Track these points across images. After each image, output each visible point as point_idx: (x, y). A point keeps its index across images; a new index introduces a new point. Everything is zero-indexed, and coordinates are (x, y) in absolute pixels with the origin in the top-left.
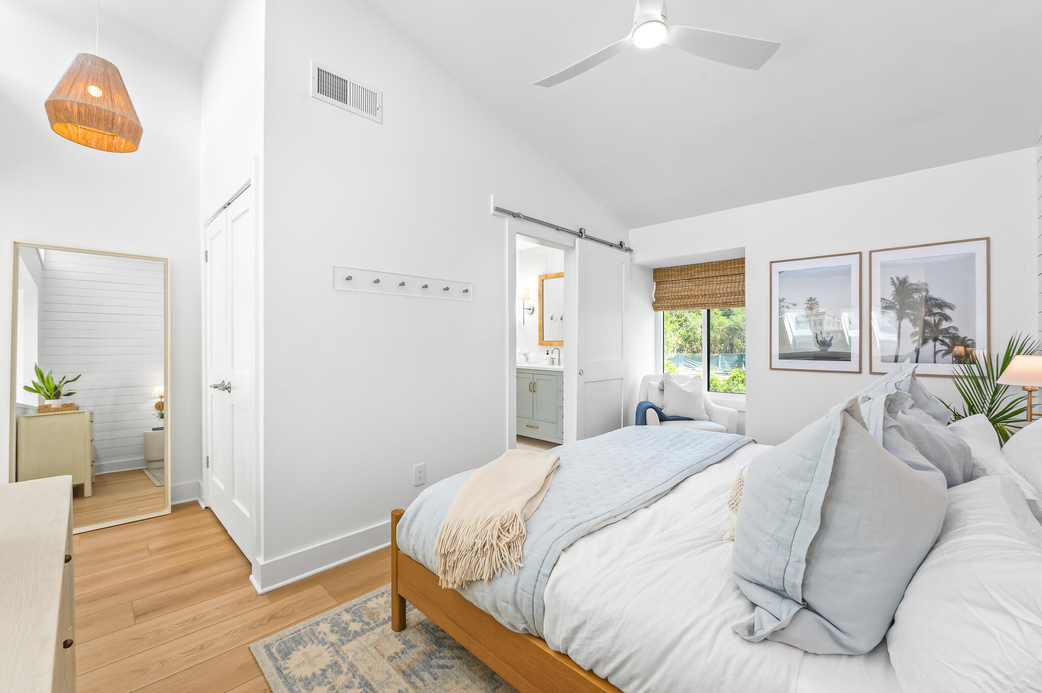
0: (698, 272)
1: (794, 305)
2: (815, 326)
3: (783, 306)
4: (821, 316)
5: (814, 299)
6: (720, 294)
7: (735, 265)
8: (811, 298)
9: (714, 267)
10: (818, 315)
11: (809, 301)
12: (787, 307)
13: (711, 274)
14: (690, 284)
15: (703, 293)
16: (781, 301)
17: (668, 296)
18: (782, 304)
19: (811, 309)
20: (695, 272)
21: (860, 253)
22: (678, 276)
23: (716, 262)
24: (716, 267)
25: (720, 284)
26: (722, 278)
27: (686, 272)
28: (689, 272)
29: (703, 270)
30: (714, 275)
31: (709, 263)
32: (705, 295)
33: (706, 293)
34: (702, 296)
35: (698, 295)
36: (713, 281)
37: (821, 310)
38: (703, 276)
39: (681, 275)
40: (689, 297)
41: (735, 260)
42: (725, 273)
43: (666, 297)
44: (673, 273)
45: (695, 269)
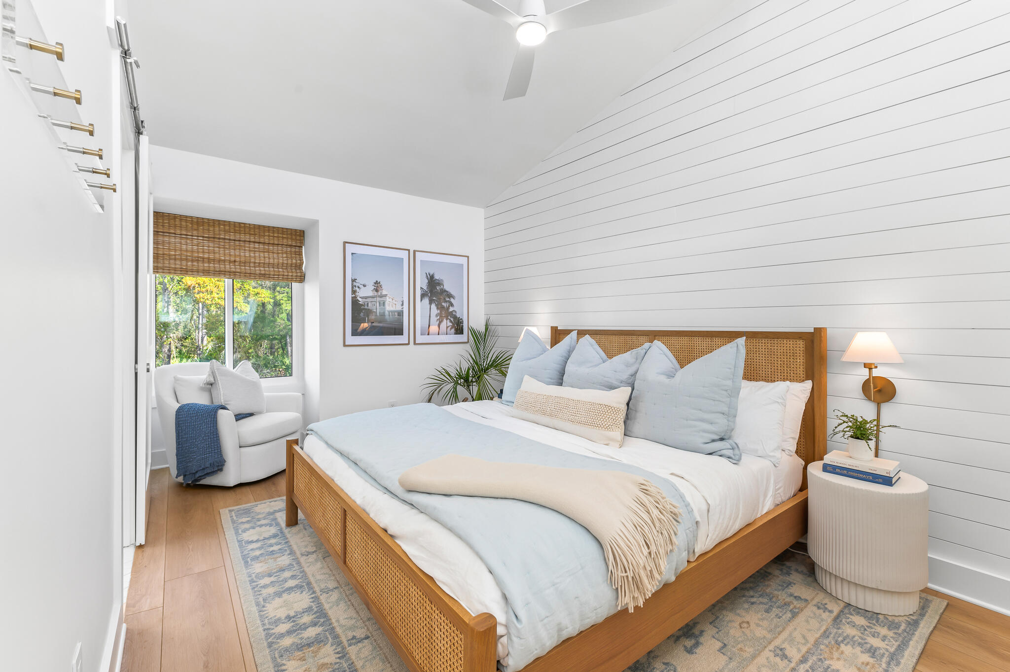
0: (225, 231)
1: (364, 286)
2: (380, 306)
3: (355, 286)
4: (384, 298)
5: (379, 283)
6: (255, 263)
7: (273, 233)
8: (377, 281)
9: (247, 230)
10: (382, 297)
11: (375, 283)
12: (358, 287)
13: (243, 237)
14: (211, 245)
15: (233, 259)
16: (354, 281)
17: (175, 255)
18: (355, 284)
19: (377, 291)
20: (219, 231)
21: (409, 250)
22: (193, 229)
23: (249, 224)
24: (250, 231)
25: (255, 251)
26: (257, 245)
27: (206, 227)
28: (211, 229)
29: (232, 230)
30: (248, 240)
31: (240, 223)
32: (235, 261)
33: (238, 259)
34: (230, 262)
35: (224, 261)
36: (245, 247)
37: (384, 292)
38: (232, 238)
39: (197, 230)
40: (209, 260)
41: (274, 227)
42: (262, 240)
43: (170, 255)
44: (184, 224)
45: (219, 227)
